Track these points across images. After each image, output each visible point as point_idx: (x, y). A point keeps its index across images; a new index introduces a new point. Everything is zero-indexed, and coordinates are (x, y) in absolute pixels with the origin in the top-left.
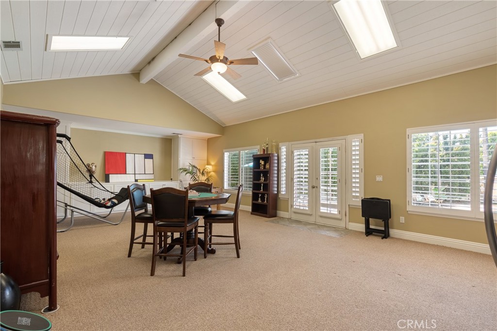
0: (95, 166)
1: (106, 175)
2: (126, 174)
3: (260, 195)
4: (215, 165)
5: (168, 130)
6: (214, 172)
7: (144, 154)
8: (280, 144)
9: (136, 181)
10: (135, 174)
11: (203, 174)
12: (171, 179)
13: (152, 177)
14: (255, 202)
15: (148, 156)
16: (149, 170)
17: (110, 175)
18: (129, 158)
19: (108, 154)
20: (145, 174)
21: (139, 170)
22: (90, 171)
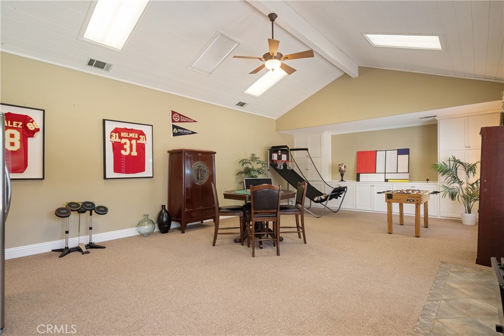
0: (345, 167)
1: (357, 174)
2: (376, 173)
5: (415, 116)
7: (398, 150)
9: (386, 180)
10: (385, 173)
12: (428, 180)
13: (407, 176)
15: (403, 152)
16: (403, 168)
17: (361, 174)
18: (380, 156)
19: (360, 154)
20: (397, 173)
21: (391, 168)
22: (340, 170)
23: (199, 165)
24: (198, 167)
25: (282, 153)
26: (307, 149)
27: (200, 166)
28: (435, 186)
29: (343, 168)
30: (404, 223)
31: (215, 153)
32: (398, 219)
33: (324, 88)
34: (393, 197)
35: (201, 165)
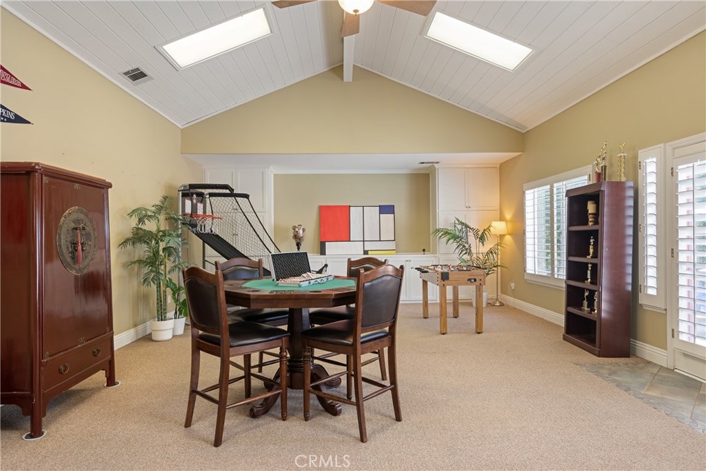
0: (304, 230)
1: (321, 242)
2: (350, 241)
3: (586, 294)
4: (512, 221)
5: (412, 158)
6: (509, 234)
7: (379, 206)
8: (641, 153)
9: (366, 252)
10: (364, 241)
11: (482, 239)
12: (424, 250)
13: (392, 245)
14: (572, 310)
15: (386, 209)
16: (388, 234)
17: (327, 243)
18: (355, 213)
19: (323, 210)
20: (380, 241)
21: (371, 234)
22: (296, 237)
23: (74, 216)
24: (74, 222)
25: (197, 202)
26: (246, 196)
27: (77, 221)
28: (434, 259)
29: (301, 232)
30: (429, 316)
31: (110, 186)
32: (438, 309)
33: (294, 84)
34: (450, 277)
35: (82, 216)
